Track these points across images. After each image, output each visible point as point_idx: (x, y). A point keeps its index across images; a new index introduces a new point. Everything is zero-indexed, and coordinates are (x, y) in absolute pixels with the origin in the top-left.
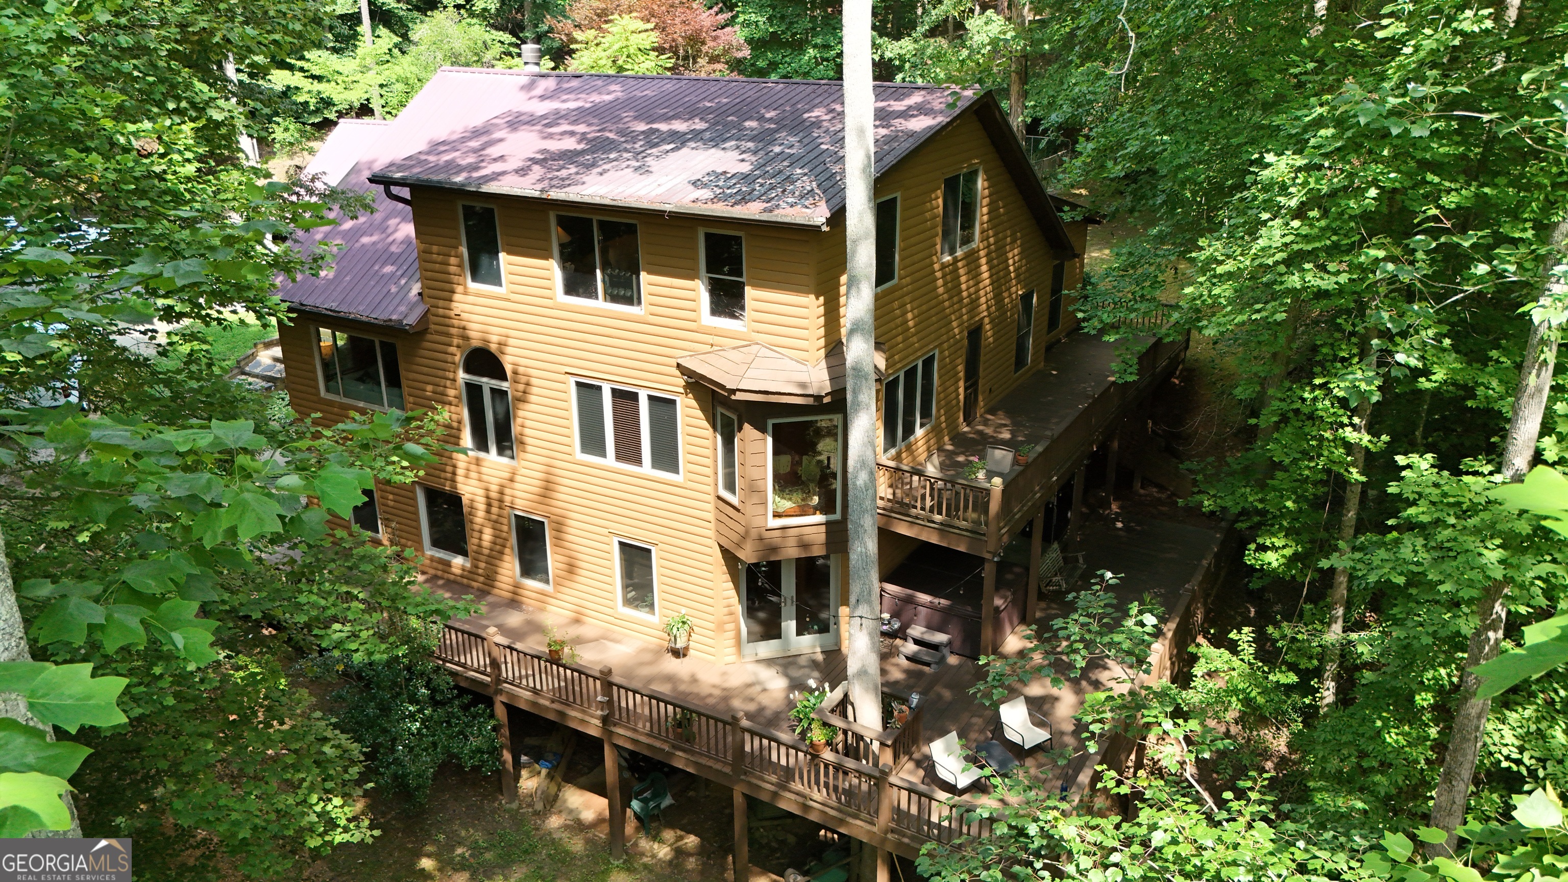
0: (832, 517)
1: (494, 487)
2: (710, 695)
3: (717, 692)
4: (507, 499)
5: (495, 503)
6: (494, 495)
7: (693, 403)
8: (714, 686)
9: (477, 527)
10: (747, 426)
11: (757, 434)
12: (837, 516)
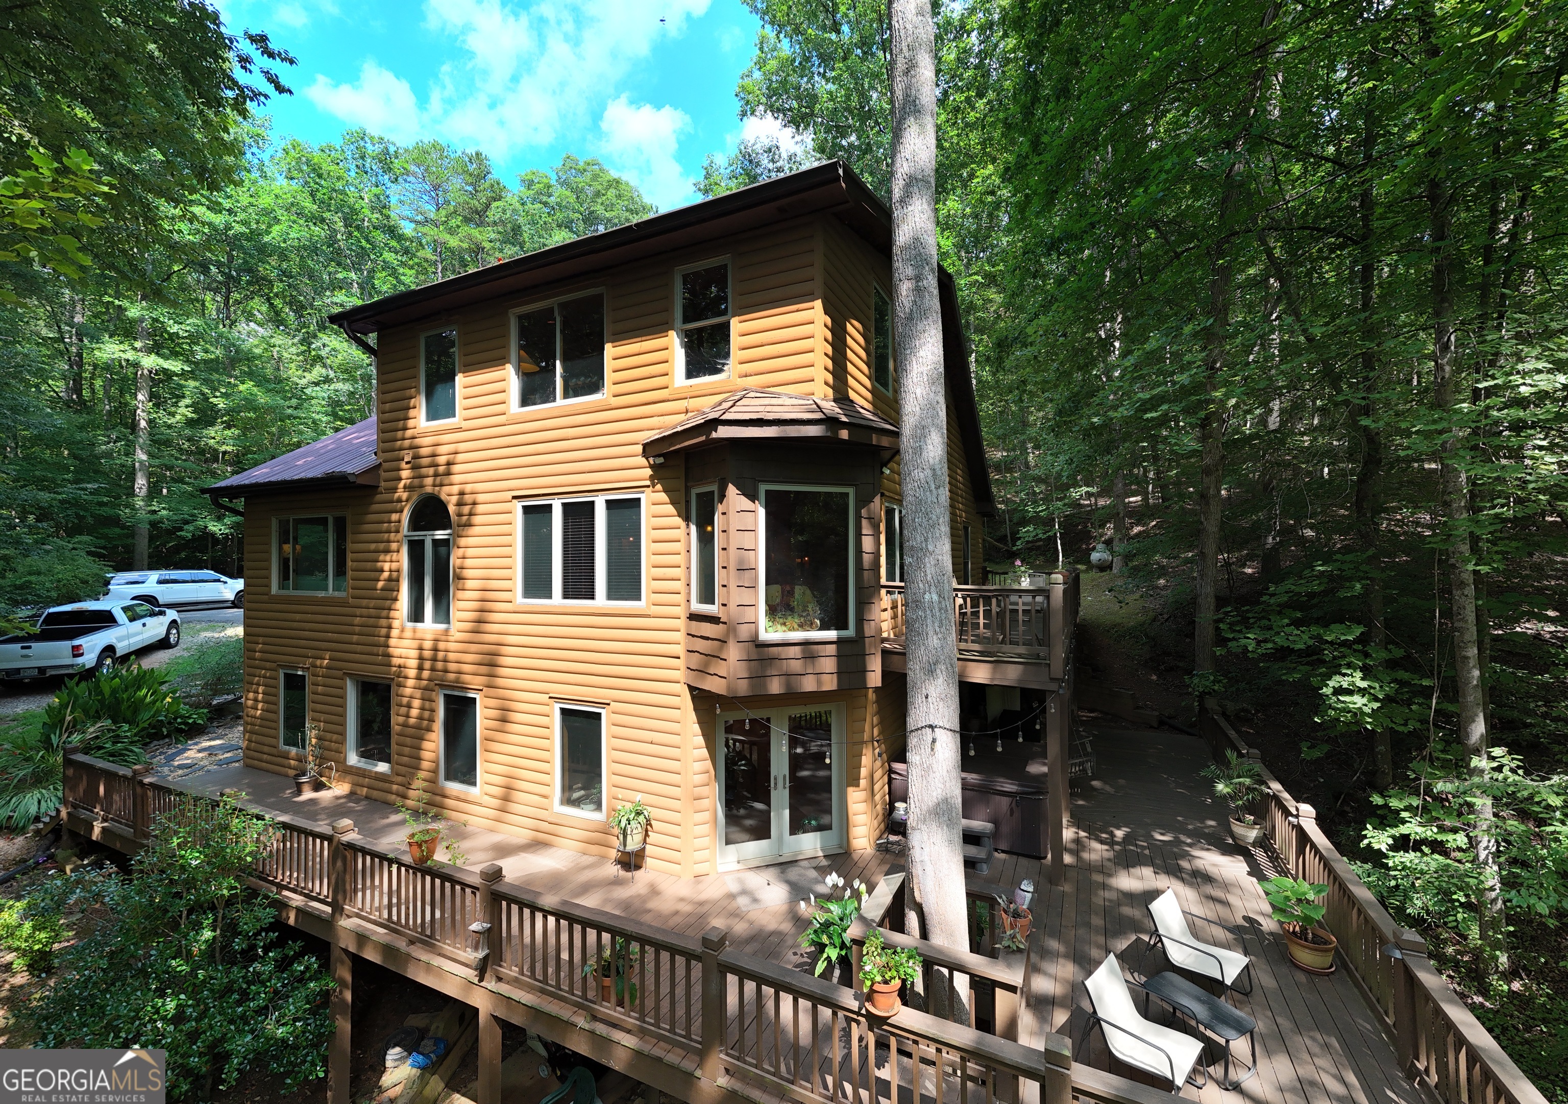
0: (844, 633)
1: (428, 644)
2: (677, 913)
3: (686, 908)
4: (441, 655)
5: (427, 664)
6: (427, 654)
7: (663, 497)
8: (682, 900)
9: (405, 700)
10: (732, 490)
11: (745, 503)
12: (850, 632)
